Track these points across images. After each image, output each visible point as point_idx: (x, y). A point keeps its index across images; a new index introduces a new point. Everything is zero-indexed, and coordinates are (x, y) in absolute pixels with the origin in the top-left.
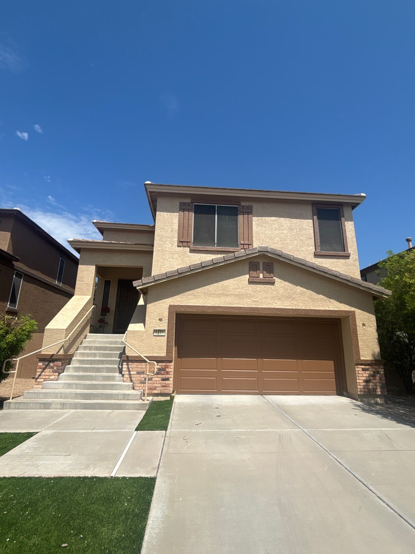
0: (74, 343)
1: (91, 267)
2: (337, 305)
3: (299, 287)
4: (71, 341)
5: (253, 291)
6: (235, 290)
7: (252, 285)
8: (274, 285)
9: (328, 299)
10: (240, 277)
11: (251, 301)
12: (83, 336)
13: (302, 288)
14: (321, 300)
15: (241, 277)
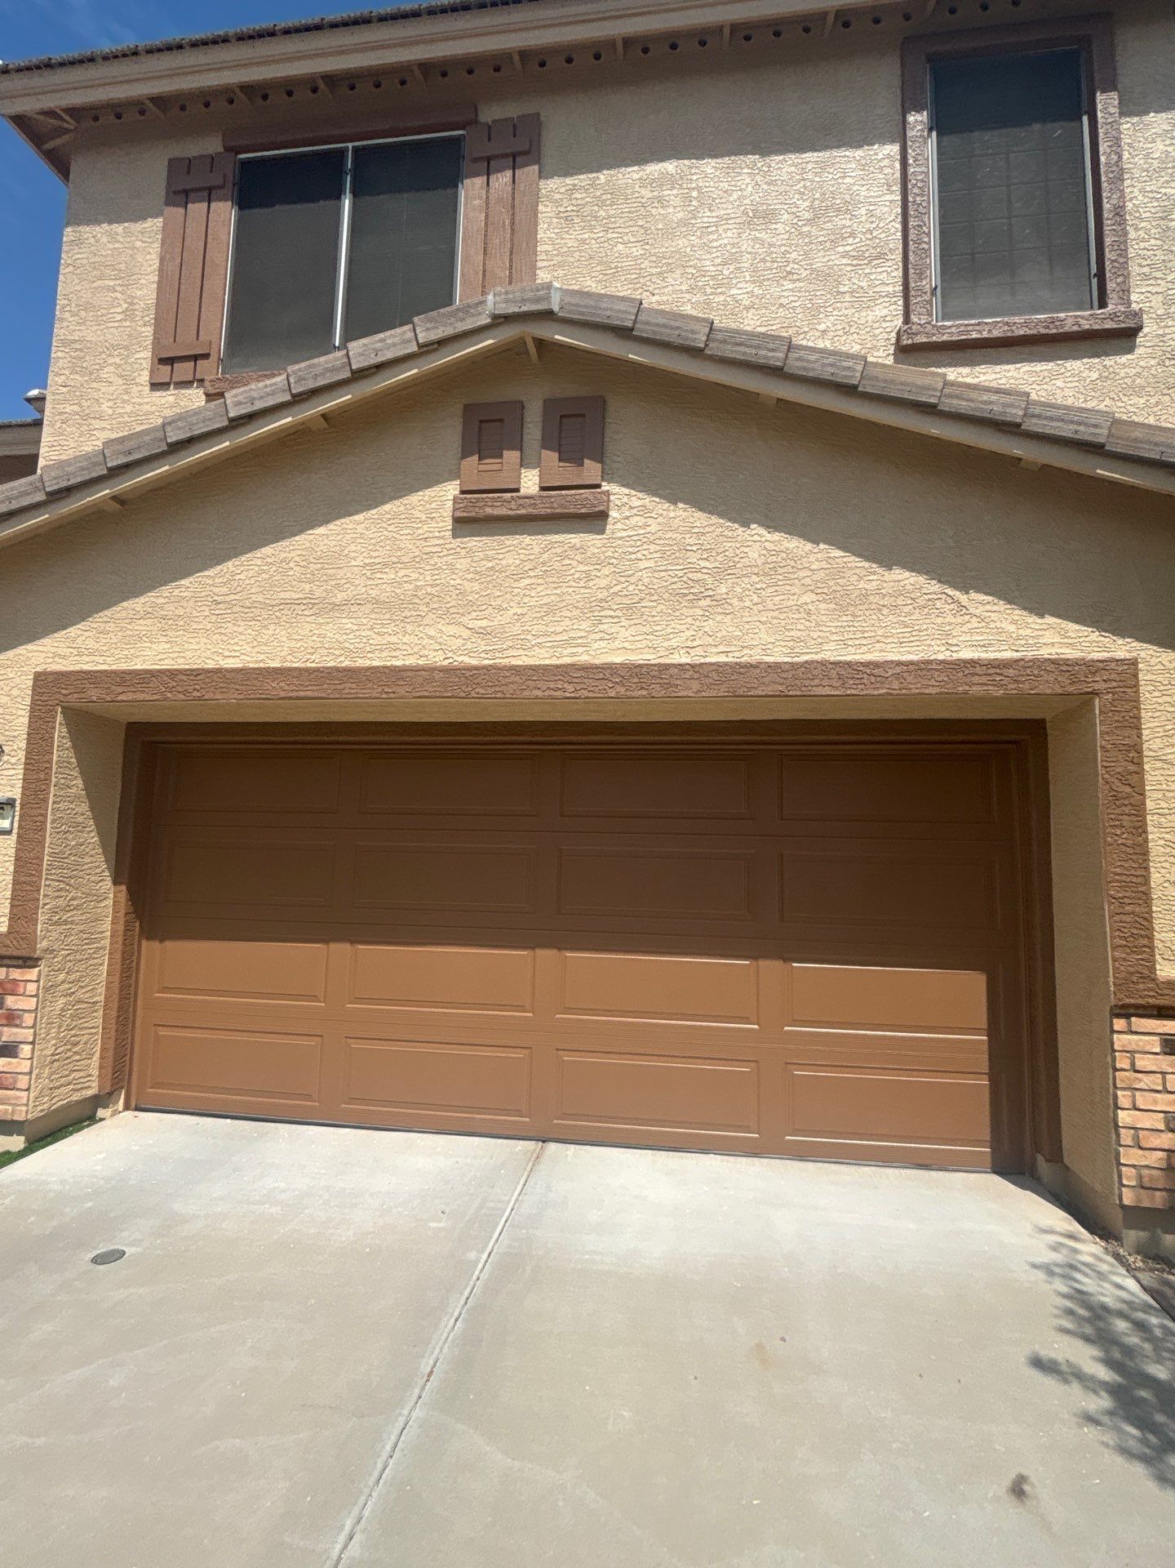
2: (1012, 628)
3: (762, 531)
5: (476, 573)
6: (379, 575)
7: (474, 542)
8: (602, 532)
9: (950, 592)
10: (405, 500)
11: (466, 634)
13: (777, 536)
14: (900, 601)
15: (414, 498)
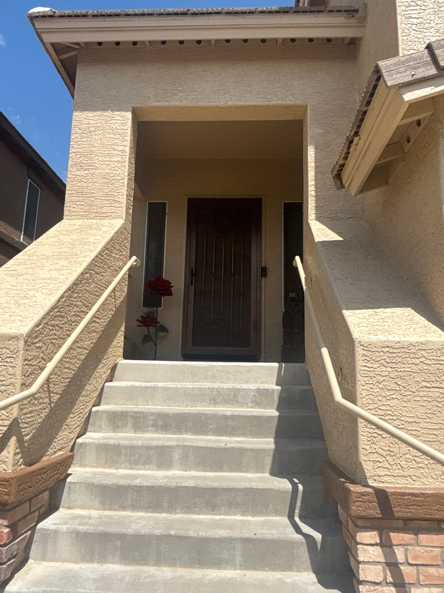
0: (73, 403)
1: (117, 118)
4: (55, 398)
12: (103, 371)
